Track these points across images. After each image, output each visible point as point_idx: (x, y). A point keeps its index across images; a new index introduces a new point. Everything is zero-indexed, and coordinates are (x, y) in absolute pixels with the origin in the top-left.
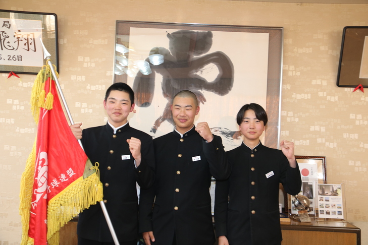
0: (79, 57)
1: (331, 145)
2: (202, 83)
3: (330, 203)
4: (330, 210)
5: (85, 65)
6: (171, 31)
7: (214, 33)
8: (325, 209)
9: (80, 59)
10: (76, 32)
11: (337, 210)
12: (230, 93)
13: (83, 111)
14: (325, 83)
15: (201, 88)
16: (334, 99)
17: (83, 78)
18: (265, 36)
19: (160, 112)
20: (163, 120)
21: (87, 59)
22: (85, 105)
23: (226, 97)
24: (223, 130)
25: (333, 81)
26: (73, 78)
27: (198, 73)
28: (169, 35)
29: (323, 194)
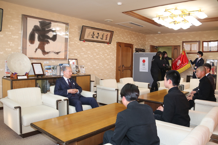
0: (9, 25)
1: (79, 56)
2: (49, 38)
3: (83, 70)
4: (83, 72)
5: (11, 29)
6: (40, 20)
7: (52, 22)
8: (82, 72)
9: (9, 26)
10: (7, 16)
11: (84, 71)
12: (56, 41)
13: (11, 45)
14: (77, 39)
15: (48, 39)
16: (79, 44)
17: (10, 33)
18: (64, 25)
19: (37, 46)
20: (38, 49)
21: (12, 26)
22: (11, 43)
23: (55, 42)
24: (54, 52)
25: (79, 39)
26: (7, 33)
27: (48, 34)
28: (39, 22)
29: (81, 68)
